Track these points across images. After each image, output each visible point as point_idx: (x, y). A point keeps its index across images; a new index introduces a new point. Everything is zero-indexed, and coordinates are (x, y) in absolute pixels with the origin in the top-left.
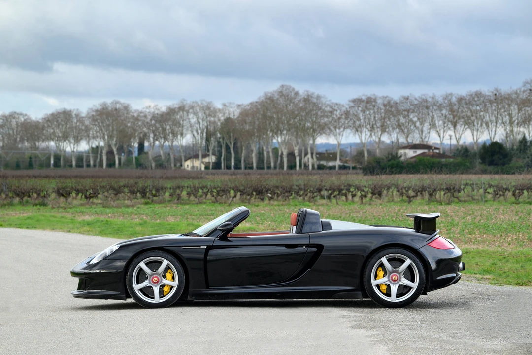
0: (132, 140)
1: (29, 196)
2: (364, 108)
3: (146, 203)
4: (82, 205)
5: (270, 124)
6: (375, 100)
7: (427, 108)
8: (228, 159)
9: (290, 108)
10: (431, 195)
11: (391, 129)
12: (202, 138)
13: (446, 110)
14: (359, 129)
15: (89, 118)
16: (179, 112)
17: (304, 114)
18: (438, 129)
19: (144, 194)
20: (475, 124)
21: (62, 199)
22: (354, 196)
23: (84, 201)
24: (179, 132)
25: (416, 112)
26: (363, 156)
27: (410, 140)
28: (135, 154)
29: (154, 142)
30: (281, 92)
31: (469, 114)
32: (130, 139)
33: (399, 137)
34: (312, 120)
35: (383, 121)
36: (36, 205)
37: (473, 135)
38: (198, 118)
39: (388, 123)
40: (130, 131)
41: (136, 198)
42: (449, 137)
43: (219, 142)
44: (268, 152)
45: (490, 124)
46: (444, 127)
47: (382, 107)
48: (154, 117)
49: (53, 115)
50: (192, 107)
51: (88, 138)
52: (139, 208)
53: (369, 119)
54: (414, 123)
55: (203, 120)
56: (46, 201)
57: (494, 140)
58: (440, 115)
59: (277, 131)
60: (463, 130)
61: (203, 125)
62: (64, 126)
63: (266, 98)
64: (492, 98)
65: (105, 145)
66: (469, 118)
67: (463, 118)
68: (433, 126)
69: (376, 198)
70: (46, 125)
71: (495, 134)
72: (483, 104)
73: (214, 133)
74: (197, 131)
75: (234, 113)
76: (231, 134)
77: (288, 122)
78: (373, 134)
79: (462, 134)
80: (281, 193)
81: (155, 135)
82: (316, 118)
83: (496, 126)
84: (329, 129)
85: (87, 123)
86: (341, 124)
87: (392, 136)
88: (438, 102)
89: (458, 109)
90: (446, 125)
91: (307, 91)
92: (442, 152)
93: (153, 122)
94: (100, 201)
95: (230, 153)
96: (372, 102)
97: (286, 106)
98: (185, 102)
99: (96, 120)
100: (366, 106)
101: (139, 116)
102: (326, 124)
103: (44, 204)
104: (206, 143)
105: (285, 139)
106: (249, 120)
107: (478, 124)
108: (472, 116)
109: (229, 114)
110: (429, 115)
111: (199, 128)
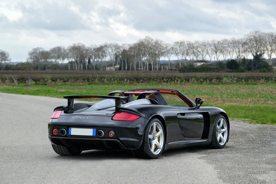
0: (86, 58)
1: (39, 81)
2: (179, 46)
3: (89, 84)
4: (61, 85)
5: (141, 52)
6: (184, 43)
7: (205, 46)
8: (124, 66)
9: (149, 45)
10: (210, 81)
11: (190, 54)
12: (114, 58)
13: (213, 46)
14: (178, 54)
15: (68, 50)
16: (104, 47)
17: (155, 48)
18: (209, 54)
19: (88, 80)
20: (225, 52)
21: (54, 82)
22: (177, 81)
23: (63, 83)
24: (105, 55)
25: (201, 47)
26: (179, 65)
27: (198, 59)
28: (87, 64)
29: (94, 59)
30: (146, 39)
31: (222, 48)
32: (85, 58)
33: (194, 57)
34: (159, 51)
35: (187, 51)
36: (42, 85)
37: (224, 57)
38: (112, 50)
39: (189, 52)
40: (84, 55)
41: (85, 82)
42: (214, 58)
43: (121, 60)
44: (141, 64)
45: (230, 52)
46: (212, 53)
47: (187, 45)
48: (94, 49)
49: (54, 48)
50: (110, 45)
51: (68, 58)
52: (86, 86)
53: (182, 50)
54: (200, 52)
55: (114, 51)
56: (46, 83)
57: (232, 59)
58: (210, 48)
59: (144, 55)
60: (219, 55)
61: (114, 52)
62: (58, 53)
63: (140, 42)
64: (232, 42)
65: (75, 60)
66: (222, 50)
67: (220, 50)
69: (187, 82)
70: (51, 53)
71: (233, 56)
72: (228, 44)
73: (119, 55)
74: (112, 55)
75: (127, 48)
76: (126, 56)
77: (148, 51)
78: (183, 56)
79: (219, 56)
80: (146, 80)
81: (95, 57)
82: (160, 50)
83: (233, 53)
84: (165, 54)
85: (68, 51)
86: (170, 52)
87: (191, 57)
88: (209, 43)
89: (218, 46)
90: (213, 53)
91: (156, 39)
92: (211, 63)
93: (94, 51)
94: (69, 83)
95: (125, 64)
96: (183, 43)
97: (148, 45)
98: (107, 43)
99: (71, 51)
100: (180, 45)
101: (88, 49)
102: (164, 52)
103: (45, 85)
104: (115, 59)
105: (147, 58)
106: (133, 50)
107: (226, 52)
108: (223, 49)
109: (125, 48)
110: (206, 48)
111: (112, 54)
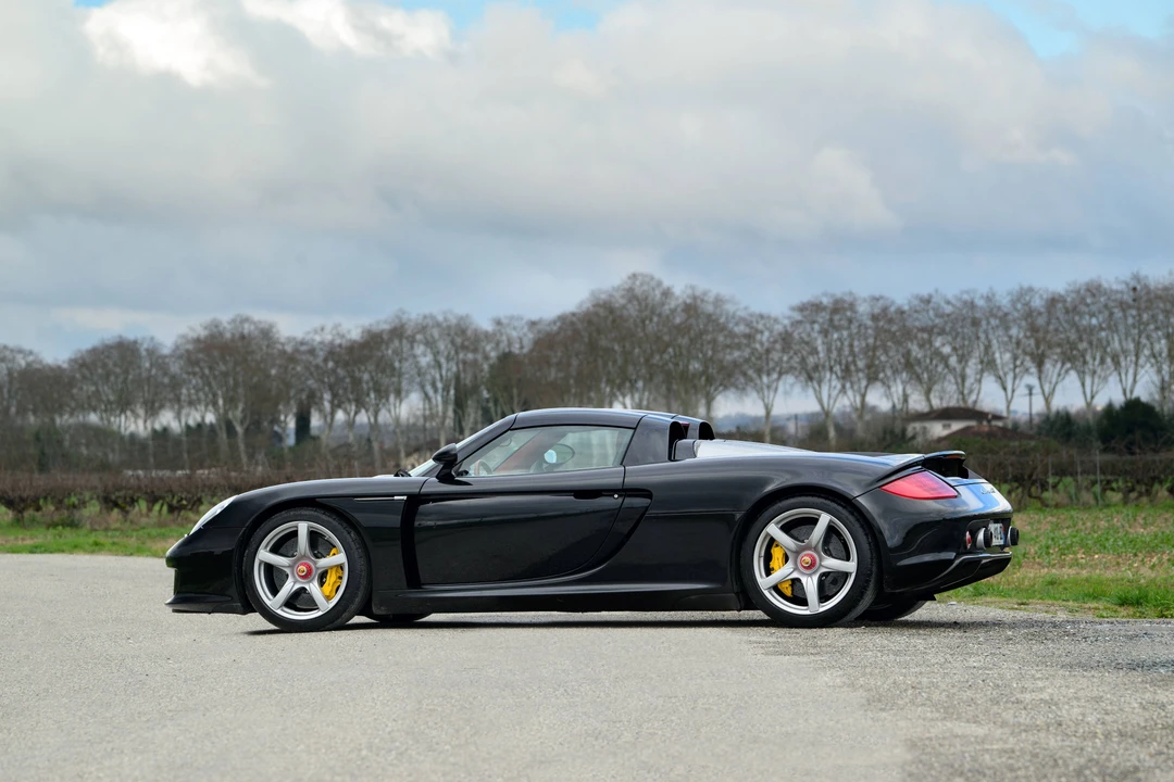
0: (281, 407)
2: (826, 326)
5: (605, 365)
6: (852, 307)
7: (975, 323)
9: (651, 327)
11: (889, 373)
12: (445, 402)
13: (1020, 327)
14: (816, 375)
15: (180, 357)
16: (391, 340)
17: (684, 341)
18: (1001, 373)
20: (1088, 358)
24: (391, 389)
25: (950, 333)
27: (936, 403)
28: (291, 440)
29: (333, 413)
30: (631, 290)
31: (1073, 336)
32: (277, 405)
33: (909, 391)
34: (705, 355)
35: (870, 353)
37: (1083, 385)
38: (436, 354)
39: (883, 358)
40: (275, 386)
42: (1027, 392)
45: (1122, 359)
46: (1015, 367)
47: (869, 323)
48: (332, 352)
49: (94, 351)
50: (423, 329)
51: (177, 403)
53: (840, 350)
54: (945, 359)
55: (448, 359)
57: (1135, 395)
58: (1006, 339)
59: (622, 382)
60: (1059, 375)
61: (448, 370)
62: (121, 379)
63: (596, 306)
64: (1128, 298)
65: (217, 420)
66: (1073, 346)
67: (1059, 345)
68: (988, 364)
70: (78, 376)
71: (1135, 381)
72: (1107, 313)
73: (475, 389)
74: (434, 385)
75: (521, 341)
76: (515, 391)
77: (647, 361)
78: (848, 385)
79: (1057, 383)
81: (335, 395)
82: (713, 350)
83: (1136, 364)
84: (745, 375)
85: (175, 368)
86: (771, 364)
87: (893, 389)
88: (999, 308)
89: (1048, 323)
90: (1018, 363)
91: (693, 288)
92: (1010, 426)
93: (331, 364)
96: (845, 309)
97: (643, 322)
98: (405, 317)
99: (196, 363)
100: (831, 320)
101: (296, 350)
102: (735, 364)
104: (455, 412)
106: (557, 355)
107: (1094, 359)
108: (1081, 340)
109: (510, 344)
110: (978, 338)
111: (438, 376)
